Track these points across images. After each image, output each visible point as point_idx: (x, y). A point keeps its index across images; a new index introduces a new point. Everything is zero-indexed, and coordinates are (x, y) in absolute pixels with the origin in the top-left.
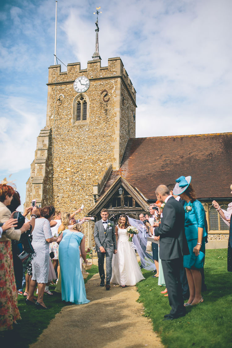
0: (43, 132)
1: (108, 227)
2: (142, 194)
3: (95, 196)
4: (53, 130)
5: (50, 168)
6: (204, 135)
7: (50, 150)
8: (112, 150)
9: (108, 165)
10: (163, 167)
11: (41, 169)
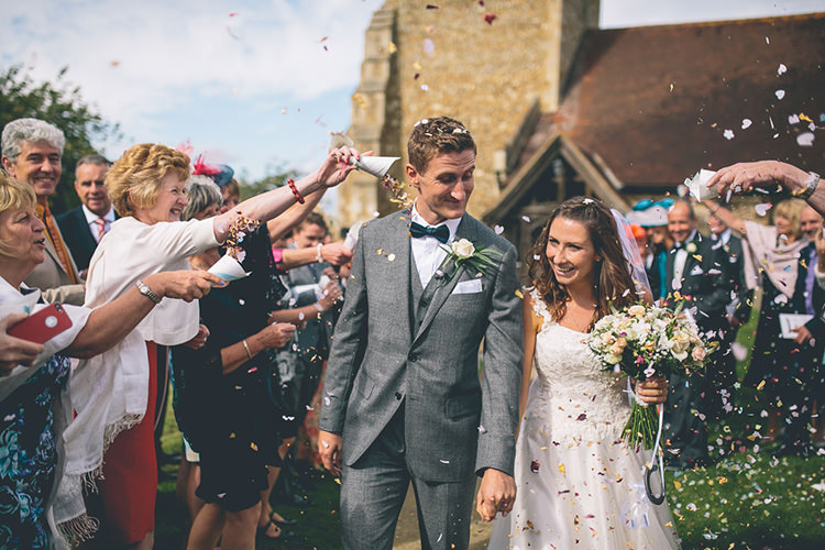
0: (379, 17)
1: (446, 278)
2: (609, 173)
3: (498, 174)
4: (402, 11)
5: (395, 103)
6: (779, 19)
7: (394, 60)
8: (540, 61)
9: (530, 97)
10: (664, 104)
11: (373, 106)
